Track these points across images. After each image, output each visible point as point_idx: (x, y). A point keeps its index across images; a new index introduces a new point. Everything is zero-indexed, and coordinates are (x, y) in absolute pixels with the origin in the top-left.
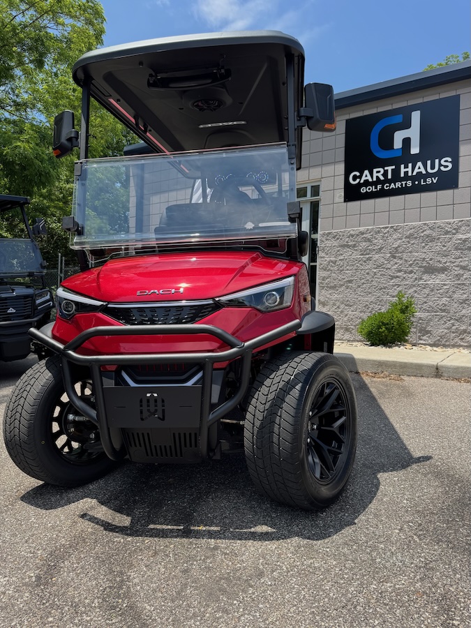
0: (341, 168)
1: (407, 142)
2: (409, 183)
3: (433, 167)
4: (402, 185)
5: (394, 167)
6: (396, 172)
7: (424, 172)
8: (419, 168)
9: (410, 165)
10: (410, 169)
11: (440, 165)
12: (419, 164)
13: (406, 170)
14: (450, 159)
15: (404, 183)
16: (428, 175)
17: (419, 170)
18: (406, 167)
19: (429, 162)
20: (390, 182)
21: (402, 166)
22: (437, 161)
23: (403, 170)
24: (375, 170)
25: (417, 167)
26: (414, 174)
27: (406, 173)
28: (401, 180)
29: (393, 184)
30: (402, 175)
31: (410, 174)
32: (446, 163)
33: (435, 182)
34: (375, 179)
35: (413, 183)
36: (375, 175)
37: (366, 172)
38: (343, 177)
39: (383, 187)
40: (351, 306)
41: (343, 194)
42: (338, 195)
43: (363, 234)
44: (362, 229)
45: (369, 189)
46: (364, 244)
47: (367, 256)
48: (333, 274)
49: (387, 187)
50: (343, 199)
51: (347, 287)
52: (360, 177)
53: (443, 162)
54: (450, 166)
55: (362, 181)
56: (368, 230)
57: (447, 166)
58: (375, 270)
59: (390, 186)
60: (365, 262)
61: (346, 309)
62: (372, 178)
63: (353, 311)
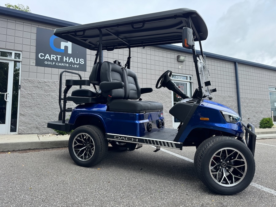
0: (34, 49)
1: (66, 47)
2: (67, 65)
3: (77, 61)
4: (64, 65)
5: (61, 56)
6: (62, 59)
7: (73, 62)
8: (71, 60)
9: (68, 58)
10: (68, 59)
11: (80, 61)
12: (71, 58)
13: (66, 59)
14: (83, 60)
15: (65, 64)
16: (75, 64)
17: (71, 61)
18: (66, 58)
19: (75, 59)
20: (59, 62)
21: (64, 57)
22: (78, 59)
23: (65, 59)
24: (52, 55)
25: (71, 59)
26: (70, 62)
27: (66, 60)
28: (64, 63)
29: (60, 64)
30: (64, 61)
31: (68, 61)
32: (82, 61)
33: (78, 67)
34: (52, 59)
35: (69, 65)
36: (52, 57)
37: (48, 55)
38: (35, 54)
39: (56, 64)
40: (39, 116)
41: (35, 62)
42: (32, 62)
43: (46, 82)
44: (45, 80)
45: (49, 63)
46: (47, 87)
47: (48, 93)
48: (29, 100)
49: (57, 64)
50: (35, 64)
51: (38, 107)
52: (45, 56)
53: (81, 60)
54: (83, 63)
55: (45, 58)
56: (49, 81)
57: (82, 62)
58: (52, 100)
59: (59, 64)
60: (47, 96)
61: (36, 118)
62: (50, 58)
63: (40, 119)
